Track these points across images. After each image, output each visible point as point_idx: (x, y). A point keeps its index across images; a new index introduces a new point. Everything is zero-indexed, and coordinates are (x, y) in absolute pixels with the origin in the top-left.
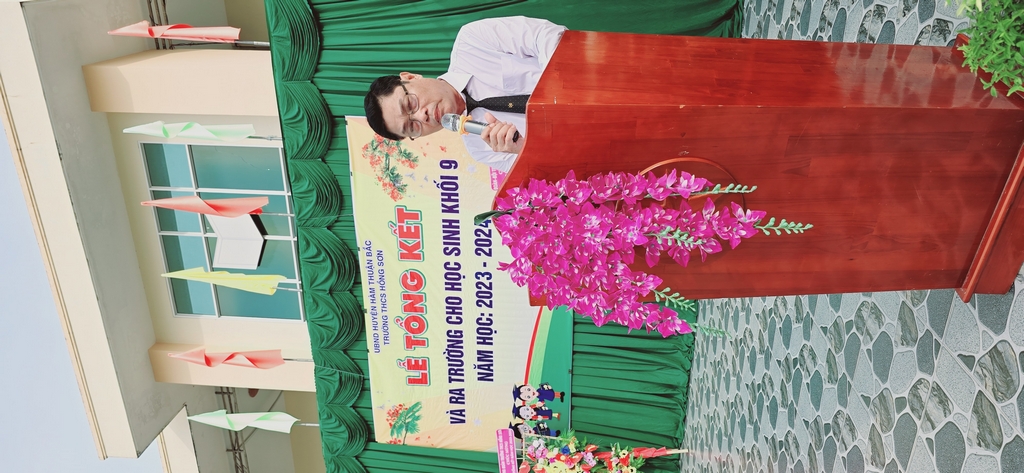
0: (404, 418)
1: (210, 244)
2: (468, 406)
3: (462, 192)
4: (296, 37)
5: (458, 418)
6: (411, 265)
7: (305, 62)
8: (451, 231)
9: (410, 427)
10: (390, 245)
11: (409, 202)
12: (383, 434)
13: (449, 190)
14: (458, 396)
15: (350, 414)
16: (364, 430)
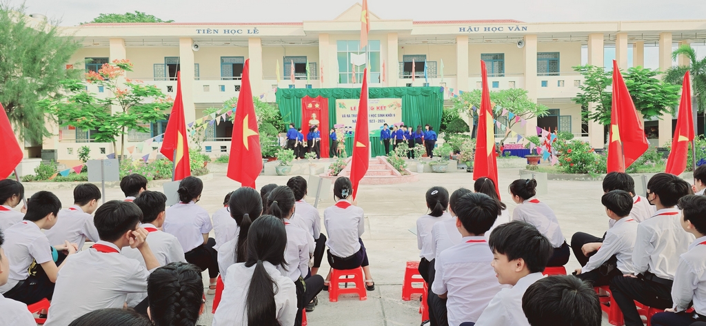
0: (342, 106)
1: (357, 53)
2: (346, 118)
3: (389, 117)
4: (414, 92)
5: (344, 116)
6: (376, 108)
7: (410, 93)
8: (382, 115)
9: (340, 106)
10: (379, 105)
11: (387, 108)
12: (338, 101)
13: (390, 115)
14: (349, 116)
15: (343, 94)
16: (339, 98)
